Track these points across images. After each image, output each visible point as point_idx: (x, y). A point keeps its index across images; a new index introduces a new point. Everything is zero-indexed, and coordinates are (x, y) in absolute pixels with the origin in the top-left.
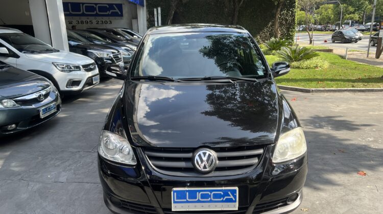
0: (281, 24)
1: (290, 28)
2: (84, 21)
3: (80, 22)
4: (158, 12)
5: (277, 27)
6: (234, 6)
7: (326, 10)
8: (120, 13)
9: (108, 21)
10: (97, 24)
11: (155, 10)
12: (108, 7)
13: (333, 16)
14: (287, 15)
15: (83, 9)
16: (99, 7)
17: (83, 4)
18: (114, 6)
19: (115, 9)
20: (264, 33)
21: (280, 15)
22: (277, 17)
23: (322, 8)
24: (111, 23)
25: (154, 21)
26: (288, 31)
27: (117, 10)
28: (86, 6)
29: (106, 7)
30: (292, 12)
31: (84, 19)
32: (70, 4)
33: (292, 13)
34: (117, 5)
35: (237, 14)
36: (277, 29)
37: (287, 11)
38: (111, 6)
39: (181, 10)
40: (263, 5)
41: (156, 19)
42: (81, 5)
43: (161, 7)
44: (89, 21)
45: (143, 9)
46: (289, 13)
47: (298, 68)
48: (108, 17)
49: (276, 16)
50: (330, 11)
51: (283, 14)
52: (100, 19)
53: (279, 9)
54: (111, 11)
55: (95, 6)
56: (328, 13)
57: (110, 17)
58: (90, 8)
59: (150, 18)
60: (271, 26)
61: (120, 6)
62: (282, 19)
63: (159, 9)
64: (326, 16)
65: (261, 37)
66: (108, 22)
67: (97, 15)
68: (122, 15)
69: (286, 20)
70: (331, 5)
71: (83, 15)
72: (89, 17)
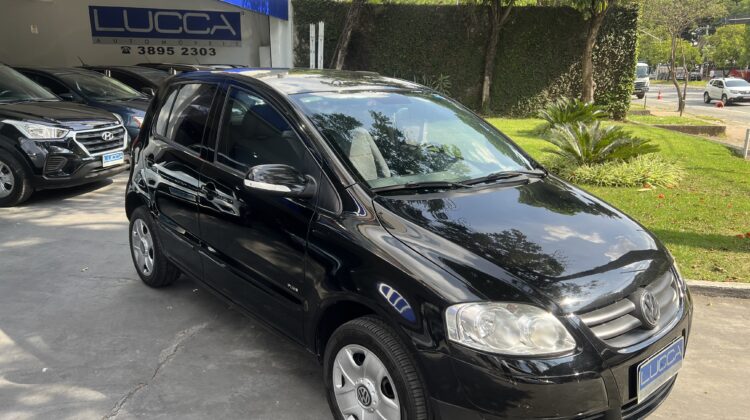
0: (600, 65)
1: (621, 74)
2: (156, 47)
3: (146, 50)
4: (318, 31)
5: (587, 72)
6: (490, 21)
7: (729, 37)
8: (234, 33)
9: (207, 48)
10: (184, 54)
11: (312, 27)
12: (208, 19)
13: (744, 50)
14: (615, 44)
15: (154, 22)
16: (188, 18)
17: (154, 11)
18: (222, 16)
19: (224, 24)
20: (559, 84)
21: (598, 43)
22: (589, 49)
23: (720, 33)
24: (215, 54)
25: (308, 51)
26: (617, 81)
27: (228, 27)
28: (160, 17)
29: (205, 18)
30: (628, 38)
31: (156, 43)
32: (125, 12)
33: (627, 41)
34: (227, 15)
35: (495, 40)
36: (589, 76)
37: (615, 36)
38: (215, 17)
39: (370, 30)
40: (559, 20)
41: (312, 48)
42: (150, 13)
43: (326, 22)
44: (165, 48)
45: (286, 25)
46: (620, 39)
47: (592, 182)
48: (207, 41)
49: (586, 46)
50: (738, 40)
51: (606, 41)
52: (190, 44)
53: (595, 31)
54: (215, 28)
55: (180, 17)
56: (734, 43)
57: (213, 42)
58: (169, 21)
59: (300, 46)
60: (577, 69)
61: (234, 19)
62: (604, 54)
63: (321, 25)
64: (729, 49)
65: (550, 92)
66: (209, 52)
67: (184, 35)
68: (238, 38)
69: (613, 56)
70: (742, 27)
71: (154, 34)
72: (167, 40)
